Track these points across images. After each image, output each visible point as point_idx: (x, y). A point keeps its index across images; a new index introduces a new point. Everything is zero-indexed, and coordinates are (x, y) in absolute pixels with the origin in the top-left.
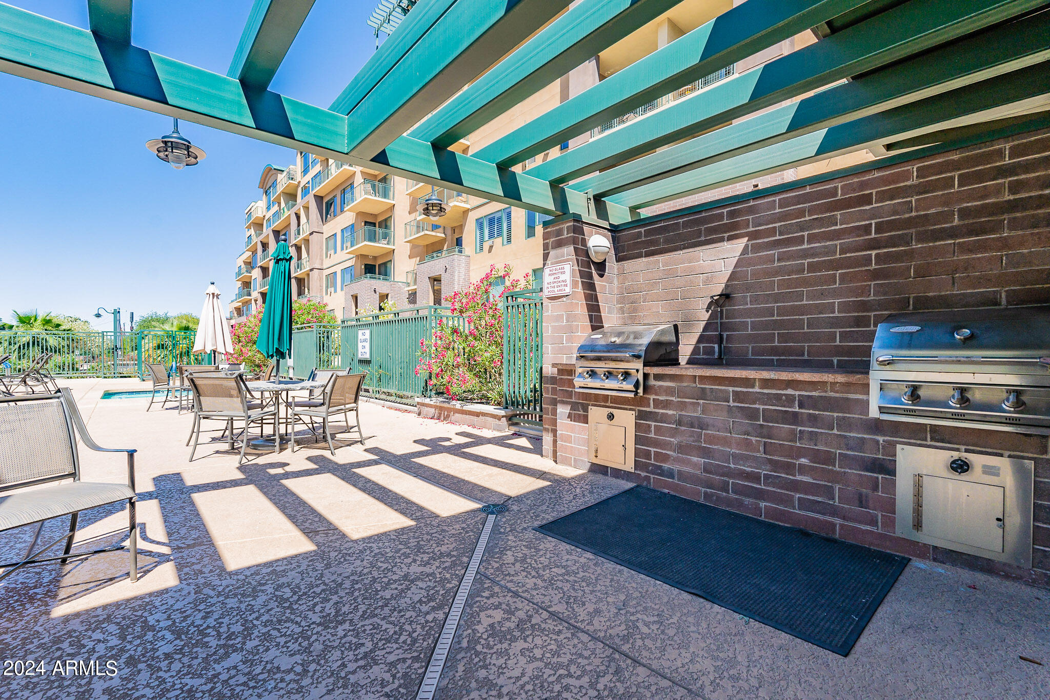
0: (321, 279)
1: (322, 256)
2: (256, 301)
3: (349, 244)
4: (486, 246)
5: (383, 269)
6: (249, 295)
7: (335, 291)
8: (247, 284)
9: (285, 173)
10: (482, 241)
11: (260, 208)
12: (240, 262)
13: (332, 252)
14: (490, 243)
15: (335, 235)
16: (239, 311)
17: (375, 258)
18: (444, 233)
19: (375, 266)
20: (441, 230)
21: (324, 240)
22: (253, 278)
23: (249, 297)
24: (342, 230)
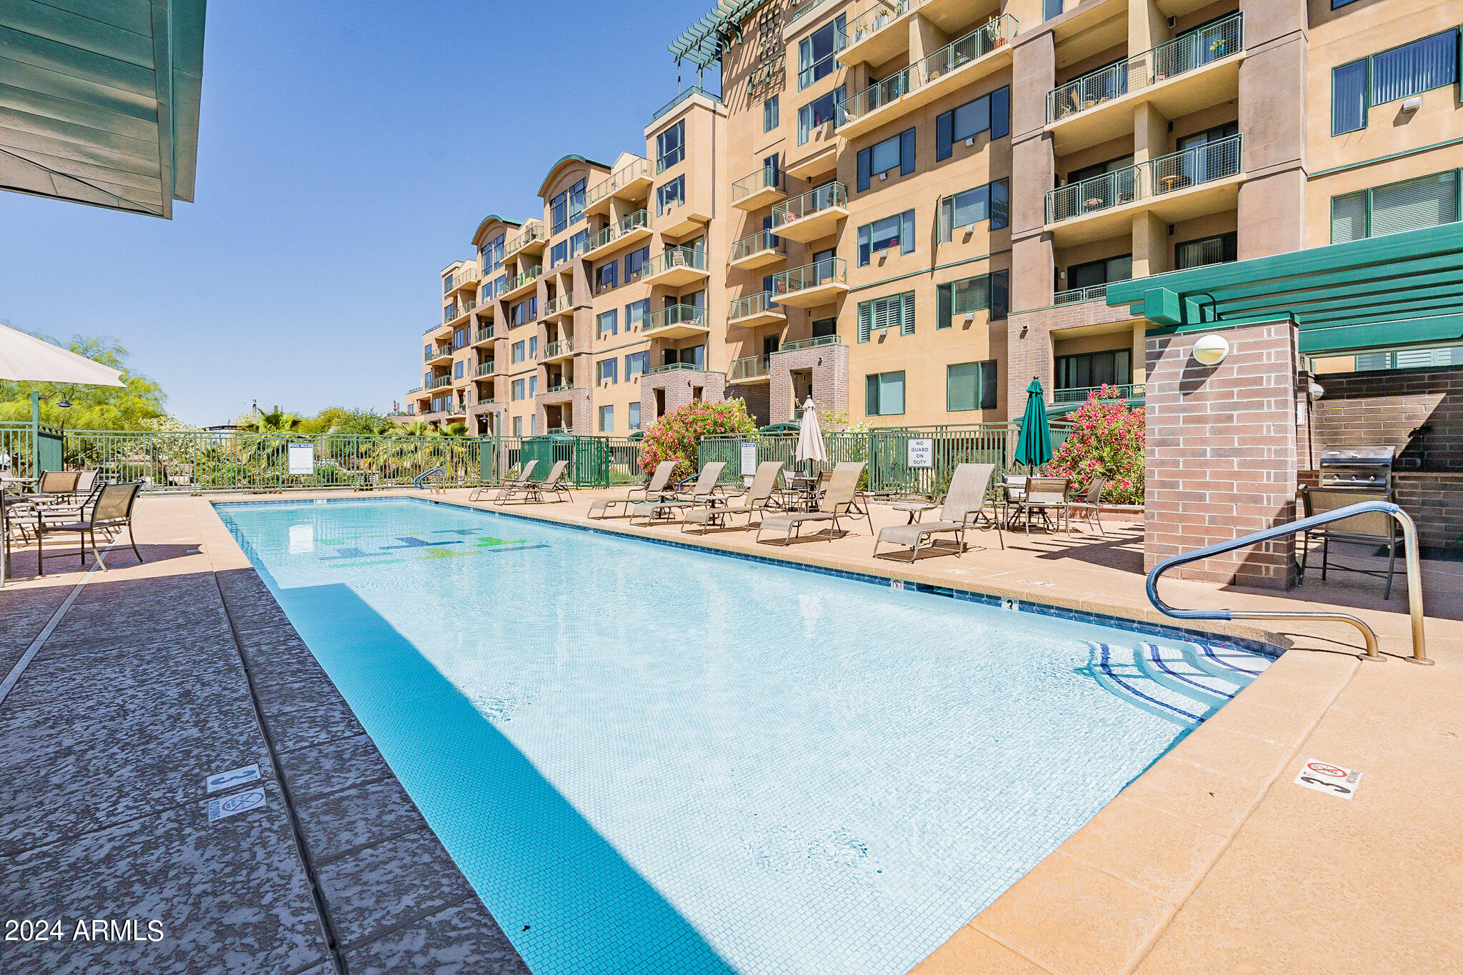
0: (589, 366)
1: (590, 336)
2: (461, 393)
3: (640, 324)
4: (875, 335)
5: (688, 354)
6: (449, 383)
7: (615, 381)
8: (443, 370)
9: (523, 230)
10: (869, 329)
11: (470, 269)
12: (430, 339)
13: (609, 332)
14: (882, 331)
15: (615, 311)
16: (426, 406)
17: (676, 341)
18: (785, 314)
19: (676, 351)
20: (780, 308)
21: (595, 318)
22: (454, 362)
23: (450, 387)
24: (628, 307)
